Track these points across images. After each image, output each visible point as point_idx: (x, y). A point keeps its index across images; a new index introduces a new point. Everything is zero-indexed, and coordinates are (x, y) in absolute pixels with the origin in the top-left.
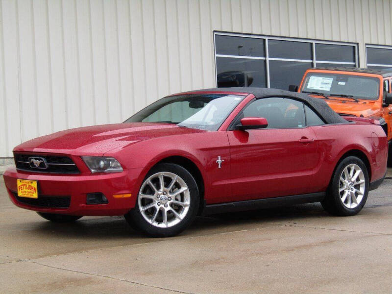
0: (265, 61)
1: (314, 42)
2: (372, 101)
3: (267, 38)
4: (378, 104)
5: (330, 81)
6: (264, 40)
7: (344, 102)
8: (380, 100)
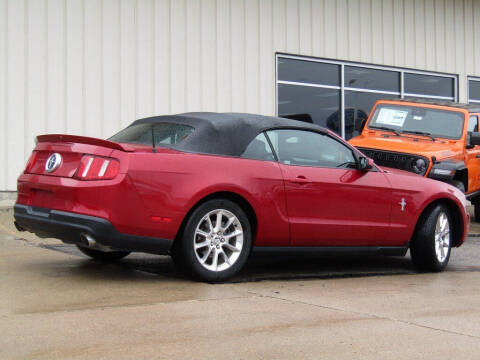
0: (340, 91)
1: (403, 71)
2: (453, 140)
3: (343, 64)
4: (460, 145)
5: (404, 114)
6: (340, 66)
7: (417, 140)
8: (463, 139)
